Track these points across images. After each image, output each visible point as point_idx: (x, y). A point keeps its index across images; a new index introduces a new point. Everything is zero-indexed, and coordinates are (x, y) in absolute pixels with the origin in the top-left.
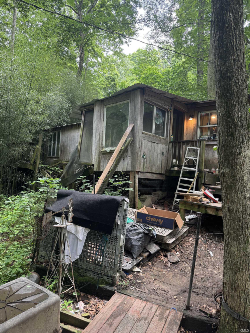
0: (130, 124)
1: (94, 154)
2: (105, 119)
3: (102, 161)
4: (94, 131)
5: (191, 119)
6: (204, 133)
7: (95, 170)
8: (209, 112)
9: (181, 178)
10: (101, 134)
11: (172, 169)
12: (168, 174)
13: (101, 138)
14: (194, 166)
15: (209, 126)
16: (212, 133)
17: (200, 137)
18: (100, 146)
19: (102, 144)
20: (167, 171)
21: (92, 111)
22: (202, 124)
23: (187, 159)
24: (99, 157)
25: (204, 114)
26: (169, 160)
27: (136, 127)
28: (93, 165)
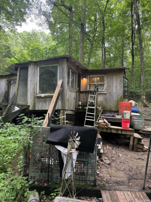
0: (59, 79)
1: (29, 98)
2: (38, 75)
3: (37, 103)
4: (29, 82)
5: (84, 79)
6: (91, 87)
7: (31, 109)
8: (94, 76)
9: (87, 113)
10: (35, 85)
11: (79, 107)
12: (77, 111)
13: (35, 87)
14: (93, 106)
15: (94, 83)
16: (95, 87)
17: (89, 89)
18: (34, 93)
19: (36, 92)
20: (76, 108)
21: (27, 69)
22: (90, 82)
23: (89, 102)
24: (34, 101)
25: (91, 76)
26: (77, 102)
27: (64, 82)
28: (29, 106)
